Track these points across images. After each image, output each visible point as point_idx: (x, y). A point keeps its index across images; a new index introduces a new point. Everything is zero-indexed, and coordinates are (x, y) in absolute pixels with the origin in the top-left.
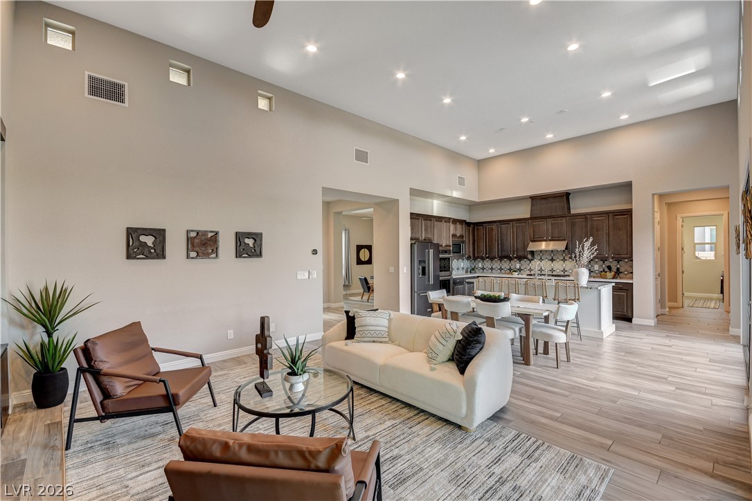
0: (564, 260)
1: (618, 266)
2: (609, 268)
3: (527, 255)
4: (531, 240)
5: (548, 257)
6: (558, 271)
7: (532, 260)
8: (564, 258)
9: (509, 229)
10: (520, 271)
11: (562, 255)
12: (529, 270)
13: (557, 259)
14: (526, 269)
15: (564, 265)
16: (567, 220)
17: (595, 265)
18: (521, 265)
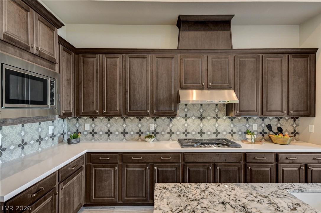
0: (217, 117)
1: (279, 125)
2: (269, 127)
3: (175, 110)
4: (181, 86)
5: (195, 114)
6: (209, 133)
7: (173, 118)
8: (217, 115)
9: (145, 66)
10: (155, 135)
11: (214, 110)
12: (168, 133)
13: (208, 116)
14: (165, 132)
15: (217, 125)
16: (233, 58)
17: (254, 125)
18: (158, 126)
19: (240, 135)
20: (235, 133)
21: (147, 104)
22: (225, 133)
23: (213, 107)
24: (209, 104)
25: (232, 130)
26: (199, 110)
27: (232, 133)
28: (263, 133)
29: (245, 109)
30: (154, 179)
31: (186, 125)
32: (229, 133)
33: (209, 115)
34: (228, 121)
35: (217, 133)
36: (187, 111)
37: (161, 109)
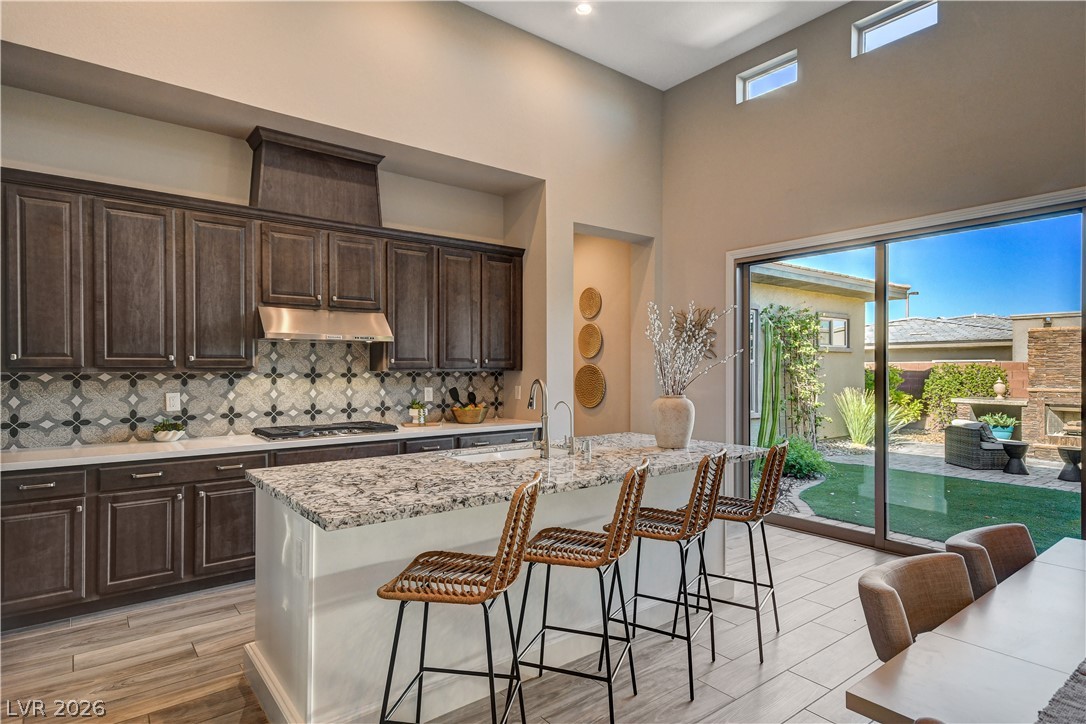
0: (349, 375)
1: (471, 389)
2: (454, 393)
3: (249, 356)
4: (264, 298)
5: (298, 366)
6: (331, 411)
7: (239, 376)
8: (349, 370)
9: (161, 238)
10: (185, 423)
11: (344, 358)
12: (224, 416)
13: (328, 372)
14: (213, 413)
15: (349, 392)
16: (383, 247)
17: (426, 389)
18: (192, 398)
19: (400, 413)
20: (388, 409)
21: (168, 339)
22: (367, 410)
23: (339, 351)
24: (331, 343)
25: (383, 403)
26: (307, 358)
27: (383, 409)
28: (443, 406)
29: (406, 356)
30: (199, 520)
31: (274, 394)
32: (377, 409)
33: (331, 370)
34: (375, 382)
35: (349, 410)
36: (277, 360)
37: (208, 352)
